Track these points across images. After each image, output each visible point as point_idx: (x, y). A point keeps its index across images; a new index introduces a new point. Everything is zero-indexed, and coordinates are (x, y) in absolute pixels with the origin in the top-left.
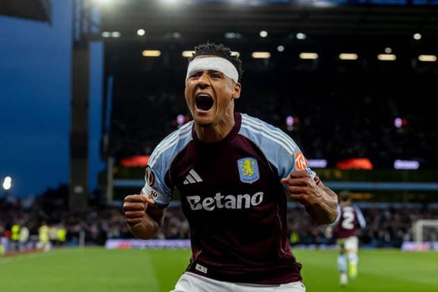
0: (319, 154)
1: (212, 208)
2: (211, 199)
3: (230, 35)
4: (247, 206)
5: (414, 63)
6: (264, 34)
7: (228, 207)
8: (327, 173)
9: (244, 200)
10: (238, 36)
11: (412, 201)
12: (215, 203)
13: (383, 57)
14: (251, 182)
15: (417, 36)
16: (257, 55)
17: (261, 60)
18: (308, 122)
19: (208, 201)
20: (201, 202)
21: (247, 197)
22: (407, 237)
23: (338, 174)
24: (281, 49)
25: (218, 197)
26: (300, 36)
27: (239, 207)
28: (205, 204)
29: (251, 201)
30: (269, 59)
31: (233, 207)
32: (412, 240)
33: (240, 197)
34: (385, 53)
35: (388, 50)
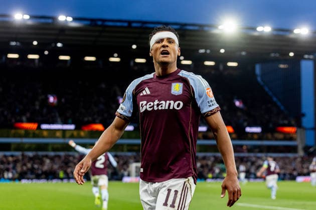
0: (70, 121)
1: (151, 109)
2: (152, 104)
3: (13, 43)
4: (171, 108)
5: (132, 64)
6: (35, 43)
7: (160, 108)
8: (75, 133)
9: (170, 104)
10: (18, 44)
11: (129, 151)
12: (153, 106)
13: (112, 59)
14: (176, 94)
15: (134, 47)
16: (31, 56)
17: (33, 60)
18: (63, 100)
19: (150, 105)
20: (146, 105)
21: (172, 102)
22: (126, 173)
23: (82, 134)
24: (46, 53)
25: (156, 102)
26: (59, 45)
27: (167, 108)
28: (148, 106)
29: (174, 105)
30: (39, 59)
31: (163, 108)
32: (129, 175)
33: (168, 102)
34: (113, 57)
35: (116, 55)
